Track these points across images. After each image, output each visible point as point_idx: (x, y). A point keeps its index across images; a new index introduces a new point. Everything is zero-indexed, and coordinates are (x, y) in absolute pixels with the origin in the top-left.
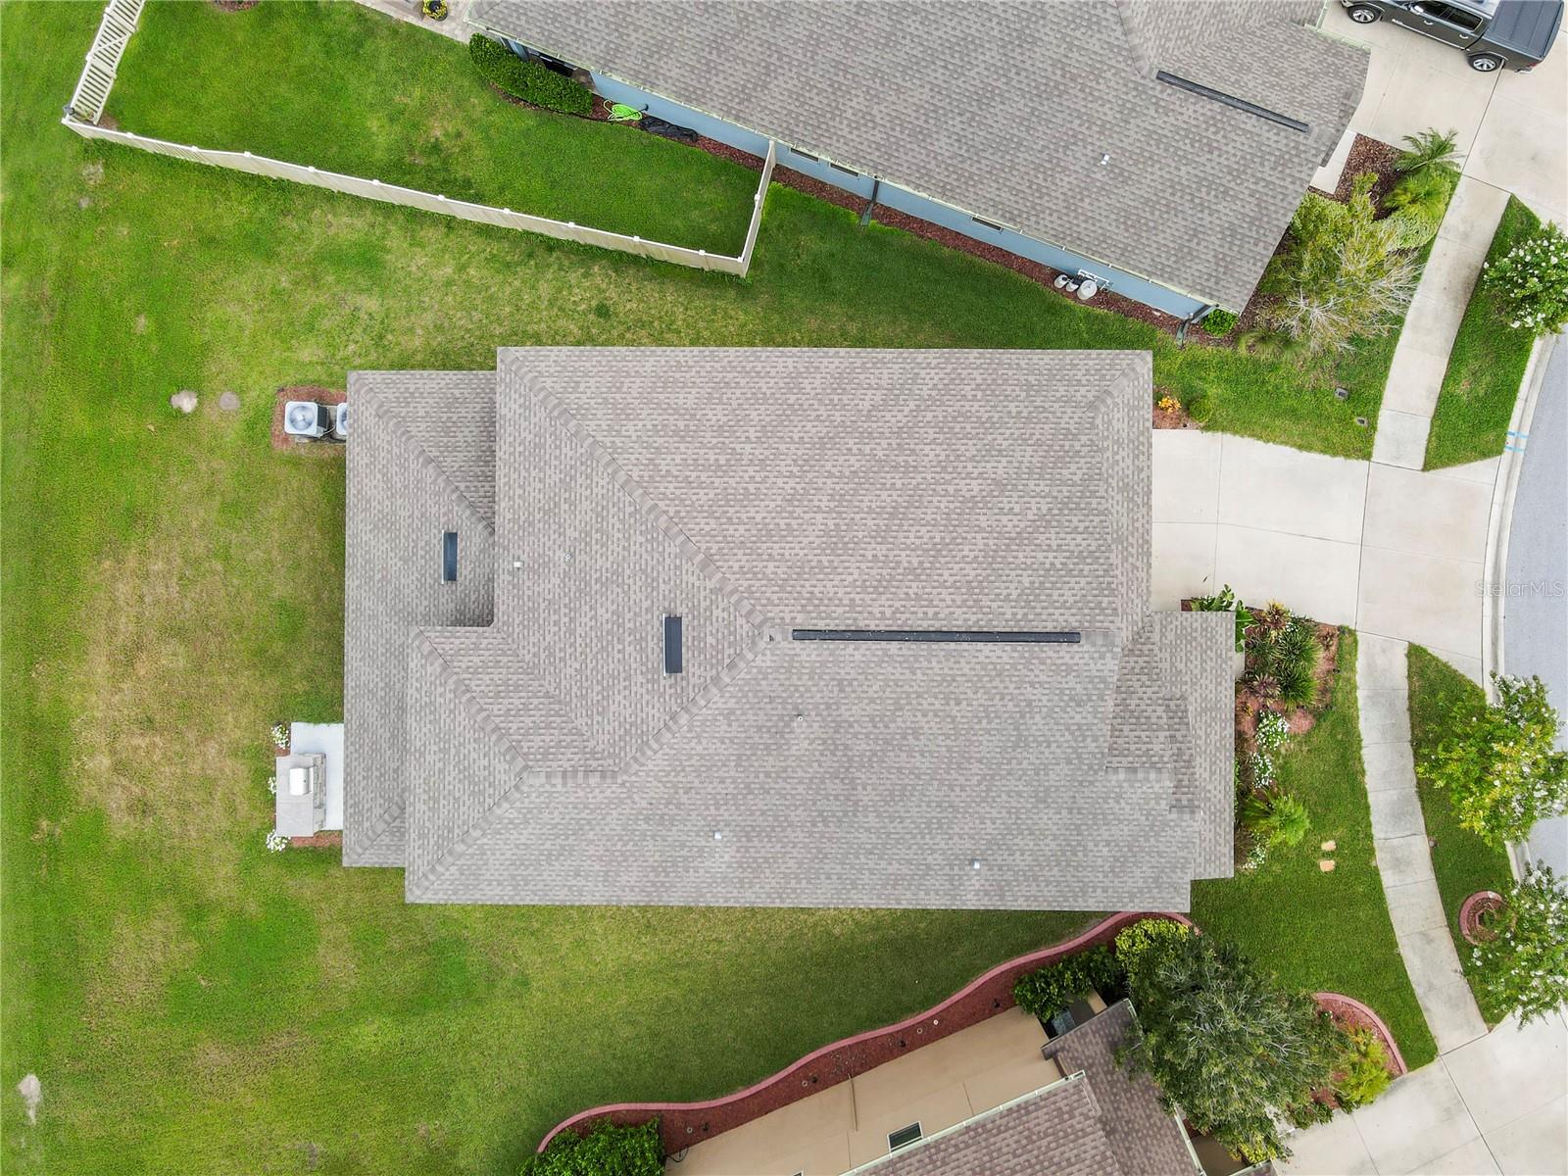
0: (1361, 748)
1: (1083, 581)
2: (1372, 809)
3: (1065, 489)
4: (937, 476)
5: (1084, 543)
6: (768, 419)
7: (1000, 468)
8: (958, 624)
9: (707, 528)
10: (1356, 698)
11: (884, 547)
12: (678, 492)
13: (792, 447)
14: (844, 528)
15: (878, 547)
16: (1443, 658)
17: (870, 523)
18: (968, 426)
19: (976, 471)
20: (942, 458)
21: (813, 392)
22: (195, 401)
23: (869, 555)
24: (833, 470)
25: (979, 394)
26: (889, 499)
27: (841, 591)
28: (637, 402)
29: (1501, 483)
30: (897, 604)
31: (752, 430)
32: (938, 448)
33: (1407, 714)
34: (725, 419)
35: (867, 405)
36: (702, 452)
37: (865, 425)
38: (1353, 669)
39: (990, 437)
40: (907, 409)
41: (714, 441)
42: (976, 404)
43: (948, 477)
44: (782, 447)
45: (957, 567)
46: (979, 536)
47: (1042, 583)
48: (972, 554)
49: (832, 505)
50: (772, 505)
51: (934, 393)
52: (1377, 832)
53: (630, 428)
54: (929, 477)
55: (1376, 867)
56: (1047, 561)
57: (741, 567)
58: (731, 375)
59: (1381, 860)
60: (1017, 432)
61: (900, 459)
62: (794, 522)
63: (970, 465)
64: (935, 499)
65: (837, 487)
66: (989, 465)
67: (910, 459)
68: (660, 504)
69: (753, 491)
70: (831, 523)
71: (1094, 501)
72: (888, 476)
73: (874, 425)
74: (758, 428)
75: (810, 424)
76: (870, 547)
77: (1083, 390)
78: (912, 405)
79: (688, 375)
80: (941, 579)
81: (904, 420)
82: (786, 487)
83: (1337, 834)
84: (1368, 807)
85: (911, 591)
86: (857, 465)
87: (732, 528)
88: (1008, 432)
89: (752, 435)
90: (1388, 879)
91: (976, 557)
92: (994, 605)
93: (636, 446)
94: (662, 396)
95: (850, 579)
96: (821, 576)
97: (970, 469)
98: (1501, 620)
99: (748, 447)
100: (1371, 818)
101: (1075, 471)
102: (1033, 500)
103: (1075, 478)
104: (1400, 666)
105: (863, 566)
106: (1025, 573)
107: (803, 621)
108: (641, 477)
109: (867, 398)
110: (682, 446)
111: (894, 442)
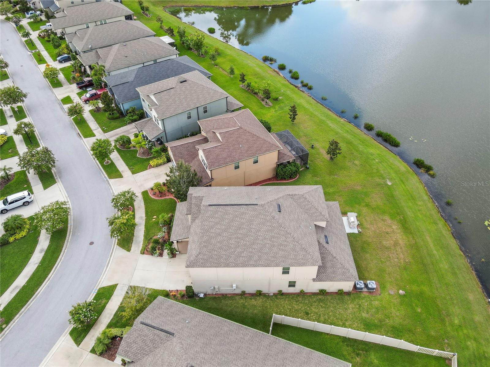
0: (144, 235)
1: (206, 216)
2: (144, 225)
3: (208, 234)
4: (232, 236)
5: (205, 223)
6: (265, 249)
7: (219, 238)
8: (229, 207)
9: (274, 224)
10: (143, 242)
11: (242, 221)
12: (281, 232)
13: (259, 242)
14: (249, 225)
15: (243, 221)
16: (124, 250)
17: (244, 226)
18: (225, 248)
19: (224, 238)
20: (230, 240)
21: (256, 255)
22: (400, 292)
23: (245, 220)
24: (251, 237)
25: (222, 256)
26: (241, 231)
27: (250, 212)
28: (291, 252)
29: (101, 282)
30: (240, 210)
31: (267, 246)
32: (231, 243)
33: (133, 240)
34: (273, 249)
35: (245, 252)
36: (277, 241)
37: (245, 248)
38: (142, 247)
39: (221, 246)
40: (237, 252)
41: (275, 244)
42: (223, 253)
43: (229, 236)
44: (261, 242)
45: (229, 218)
46: (224, 224)
47: (214, 215)
48: (226, 220)
49: (252, 230)
50: (263, 230)
51: (231, 256)
52: (144, 222)
53: (292, 246)
54: (233, 236)
55: (146, 217)
56: (212, 219)
57: (268, 217)
58: (273, 259)
59: (144, 218)
60: (215, 247)
61: (238, 240)
62: (259, 226)
63: (225, 239)
64: (232, 231)
65: (251, 234)
66: (221, 239)
67: (236, 240)
68: (284, 229)
69: (267, 232)
70: (252, 226)
71: (202, 232)
72: (241, 236)
73: (243, 248)
74: (266, 246)
75: (256, 248)
76: (245, 221)
77: (201, 257)
78: (236, 253)
79: (281, 259)
80: (232, 215)
81: (237, 249)
82: (260, 233)
83: (152, 221)
84: (145, 226)
85: (237, 213)
86: (247, 239)
87: (270, 225)
88: (217, 247)
89: (267, 245)
90: (144, 215)
91: (225, 220)
92: (223, 210)
93: (290, 242)
94: (286, 254)
95: (248, 215)
96: (253, 215)
97: (225, 238)
98: (109, 257)
99: (268, 242)
100: (145, 224)
101: (205, 238)
102: (214, 232)
103: (205, 237)
104: (133, 248)
105: (246, 218)
106: (217, 217)
107: (256, 207)
108: (288, 235)
109: (245, 254)
110: (281, 242)
111: (240, 244)
